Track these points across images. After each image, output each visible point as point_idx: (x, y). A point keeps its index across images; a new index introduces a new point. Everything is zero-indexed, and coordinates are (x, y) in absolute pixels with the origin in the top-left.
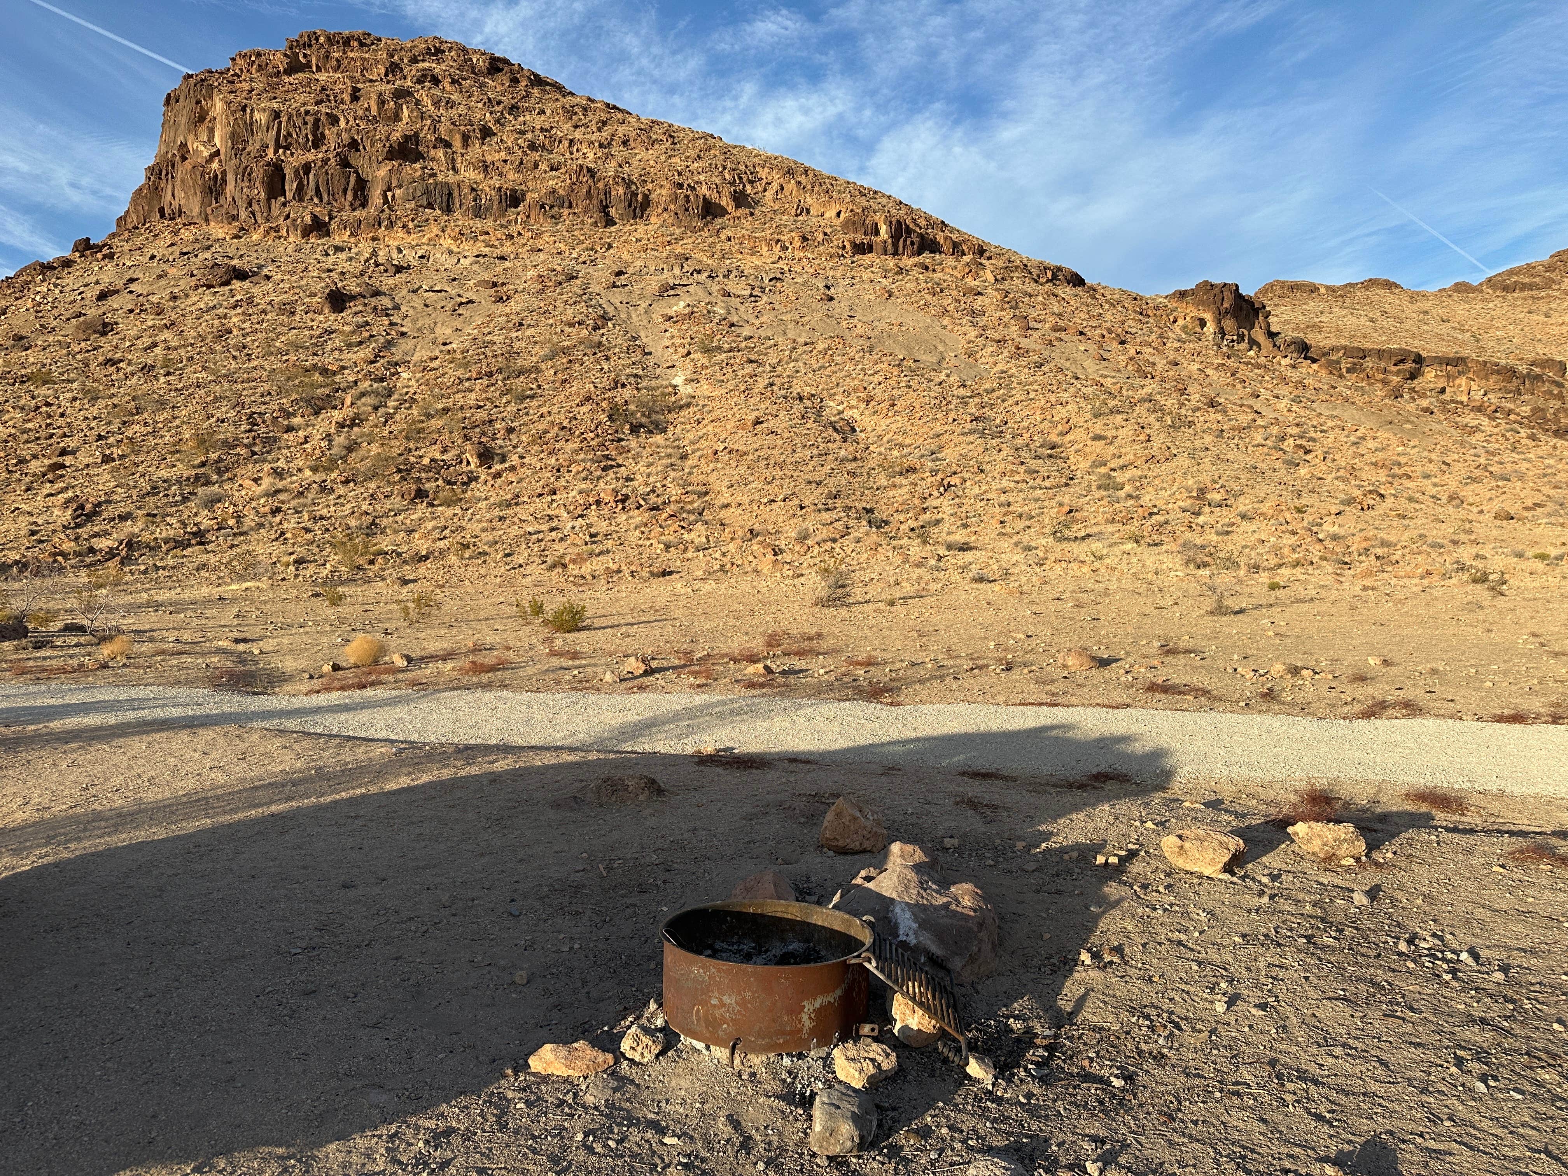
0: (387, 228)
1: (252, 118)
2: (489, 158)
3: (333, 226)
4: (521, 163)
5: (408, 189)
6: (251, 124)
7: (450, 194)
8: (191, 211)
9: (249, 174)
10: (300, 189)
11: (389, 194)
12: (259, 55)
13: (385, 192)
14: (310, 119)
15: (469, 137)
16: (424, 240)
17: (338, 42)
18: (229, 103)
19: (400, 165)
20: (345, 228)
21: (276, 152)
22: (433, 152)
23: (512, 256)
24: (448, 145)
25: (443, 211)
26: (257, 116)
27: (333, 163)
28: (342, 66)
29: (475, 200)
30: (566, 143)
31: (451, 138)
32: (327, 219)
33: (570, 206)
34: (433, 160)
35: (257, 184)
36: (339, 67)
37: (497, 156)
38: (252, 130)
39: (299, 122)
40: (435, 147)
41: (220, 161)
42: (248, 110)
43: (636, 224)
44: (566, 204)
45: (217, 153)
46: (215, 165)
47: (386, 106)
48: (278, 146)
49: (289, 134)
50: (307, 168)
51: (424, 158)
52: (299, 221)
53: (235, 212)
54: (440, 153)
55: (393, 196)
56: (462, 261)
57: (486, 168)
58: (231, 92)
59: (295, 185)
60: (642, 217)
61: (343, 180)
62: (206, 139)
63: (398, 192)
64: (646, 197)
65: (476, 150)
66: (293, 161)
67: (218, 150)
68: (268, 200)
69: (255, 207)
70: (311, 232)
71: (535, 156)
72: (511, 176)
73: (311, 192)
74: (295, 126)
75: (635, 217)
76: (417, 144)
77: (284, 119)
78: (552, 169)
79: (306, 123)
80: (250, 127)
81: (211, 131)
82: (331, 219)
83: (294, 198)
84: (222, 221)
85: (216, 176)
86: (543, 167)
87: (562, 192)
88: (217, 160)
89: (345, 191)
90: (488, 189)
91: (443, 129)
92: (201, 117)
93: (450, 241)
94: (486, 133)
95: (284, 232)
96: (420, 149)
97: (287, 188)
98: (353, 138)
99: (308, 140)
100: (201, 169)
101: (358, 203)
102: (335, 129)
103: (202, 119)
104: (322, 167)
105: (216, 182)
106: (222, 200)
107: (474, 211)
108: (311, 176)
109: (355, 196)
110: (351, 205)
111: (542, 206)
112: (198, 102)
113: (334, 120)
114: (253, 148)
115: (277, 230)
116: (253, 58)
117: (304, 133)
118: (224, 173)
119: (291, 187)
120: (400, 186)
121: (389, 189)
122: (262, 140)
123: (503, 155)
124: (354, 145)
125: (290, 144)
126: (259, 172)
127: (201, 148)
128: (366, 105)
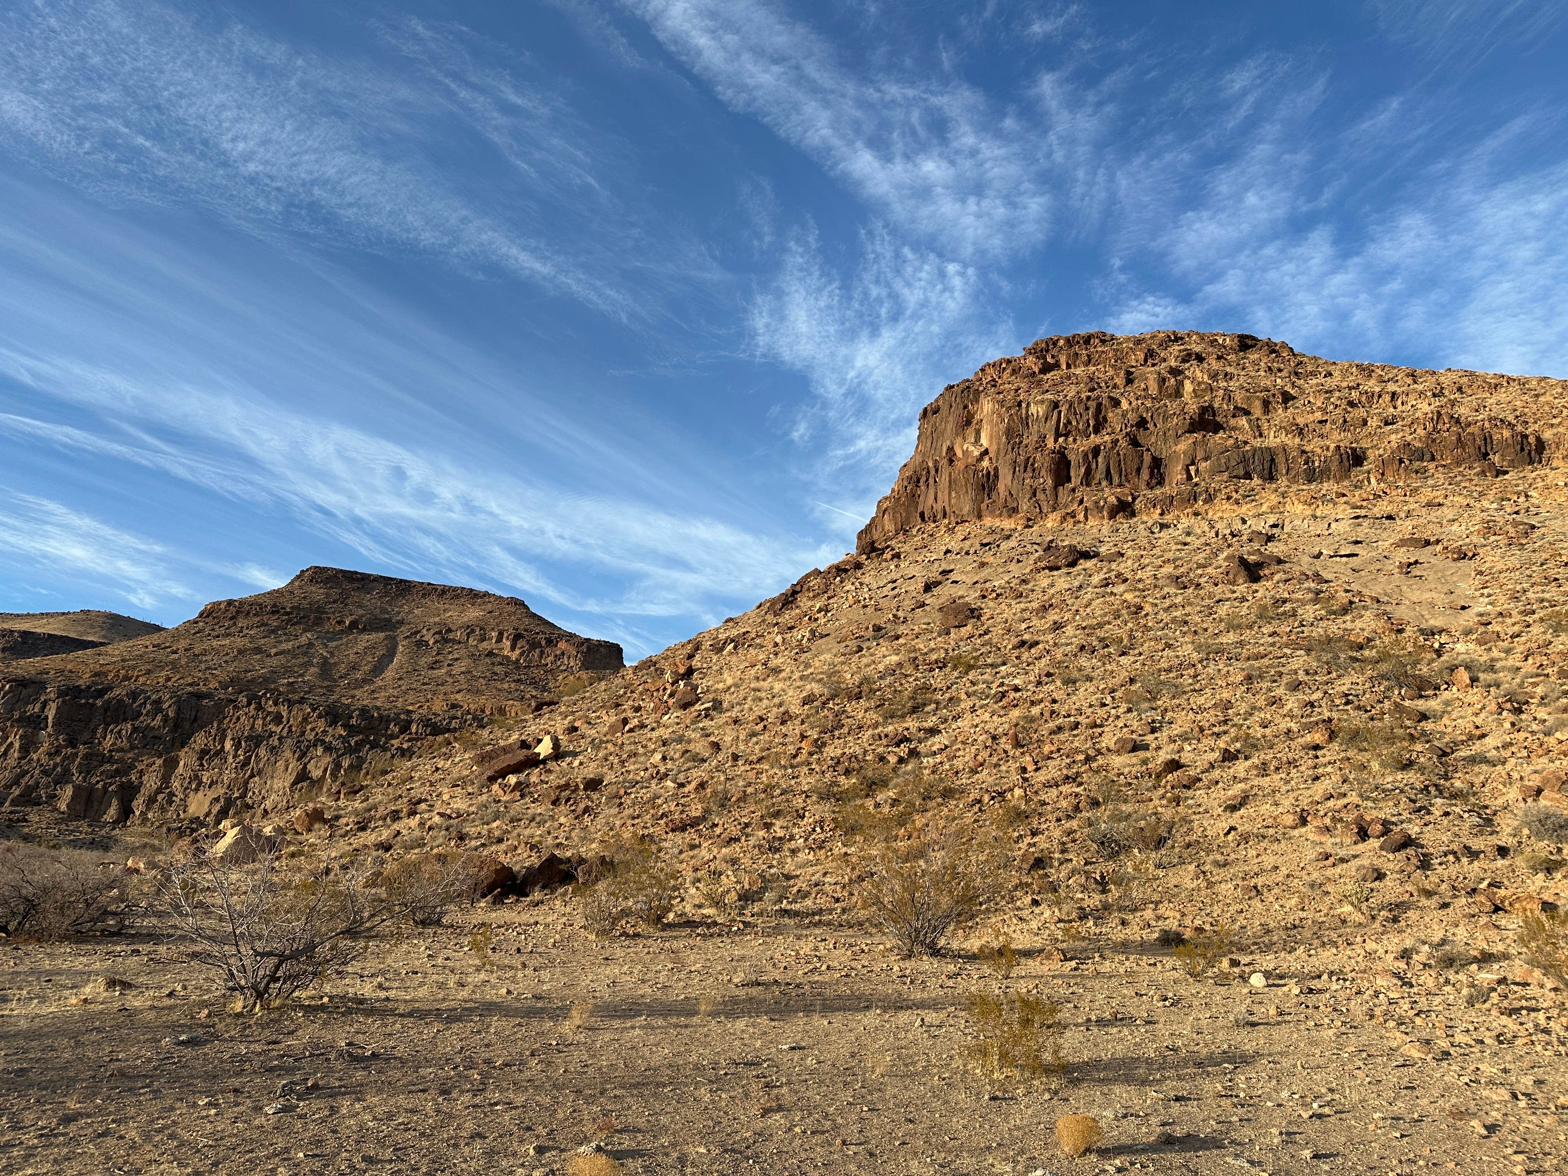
0: (1205, 502)
1: (1027, 411)
2: (1301, 421)
3: (1138, 505)
4: (1345, 421)
5: (1218, 459)
6: (1027, 418)
7: (1273, 460)
8: (961, 510)
9: (1032, 465)
10: (1088, 473)
11: (1192, 469)
12: (1009, 362)
13: (1187, 466)
14: (1092, 404)
15: (1270, 403)
16: (1264, 508)
17: (1078, 342)
18: (1002, 403)
19: (1204, 436)
20: (1154, 506)
21: (1056, 441)
22: (1232, 422)
23: (1403, 515)
24: (1247, 413)
25: (1264, 480)
26: (1033, 409)
27: (1123, 443)
28: (1093, 361)
29: (1306, 463)
30: (1388, 398)
31: (1250, 405)
32: (1130, 499)
33: (1433, 459)
34: (1234, 429)
35: (1043, 473)
36: (1090, 361)
37: (1311, 418)
38: (1027, 424)
39: (1080, 409)
40: (1234, 416)
41: (990, 459)
42: (1024, 405)
43: (1536, 469)
44: (1428, 456)
45: (986, 452)
46: (985, 463)
47: (1167, 384)
48: (1058, 435)
49: (1069, 422)
50: (1096, 451)
51: (1224, 429)
52: (1102, 503)
53: (1015, 505)
54: (1243, 422)
55: (1197, 471)
56: (1333, 525)
57: (1301, 432)
58: (999, 393)
59: (1083, 470)
60: (1540, 462)
61: (1136, 460)
62: (973, 440)
63: (1203, 465)
64: (1538, 439)
65: (1280, 415)
66: (1076, 448)
67: (987, 450)
68: (1055, 488)
69: (1040, 496)
70: (1117, 513)
71: (1360, 412)
72: (1336, 436)
73: (1100, 474)
74: (1075, 414)
75: (1531, 462)
76: (1214, 415)
77: (1064, 409)
78: (1387, 424)
79: (1087, 409)
80: (1025, 421)
81: (978, 433)
82: (1134, 499)
83: (1082, 483)
84: (1001, 515)
85: (989, 473)
86: (1373, 422)
87: (1418, 444)
88: (987, 458)
89: (1138, 470)
90: (1319, 451)
91: (1239, 398)
92: (968, 421)
93: (1301, 507)
94: (1287, 398)
95: (1081, 517)
96: (1218, 419)
97: (1072, 474)
98: (1141, 416)
99: (1089, 425)
100: (972, 467)
101: (1154, 481)
102: (1119, 411)
103: (968, 423)
104: (1113, 448)
105: (989, 479)
106: (994, 496)
107: (1307, 474)
108: (1100, 459)
109: (1152, 475)
110: (1148, 484)
111: (1401, 461)
112: (965, 407)
113: (1116, 403)
114: (1030, 439)
115: (1073, 515)
116: (1004, 365)
117: (1085, 418)
118: (996, 469)
119: (1076, 474)
120: (1206, 459)
121: (1193, 464)
122: (1039, 431)
123: (1318, 415)
124: (1142, 423)
125: (1070, 431)
126: (1042, 461)
127: (971, 448)
128: (1143, 386)
